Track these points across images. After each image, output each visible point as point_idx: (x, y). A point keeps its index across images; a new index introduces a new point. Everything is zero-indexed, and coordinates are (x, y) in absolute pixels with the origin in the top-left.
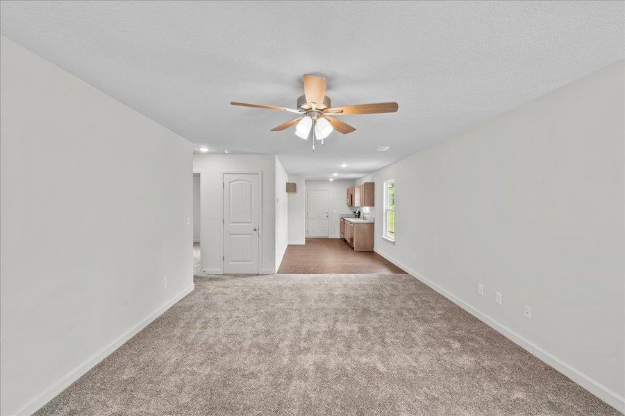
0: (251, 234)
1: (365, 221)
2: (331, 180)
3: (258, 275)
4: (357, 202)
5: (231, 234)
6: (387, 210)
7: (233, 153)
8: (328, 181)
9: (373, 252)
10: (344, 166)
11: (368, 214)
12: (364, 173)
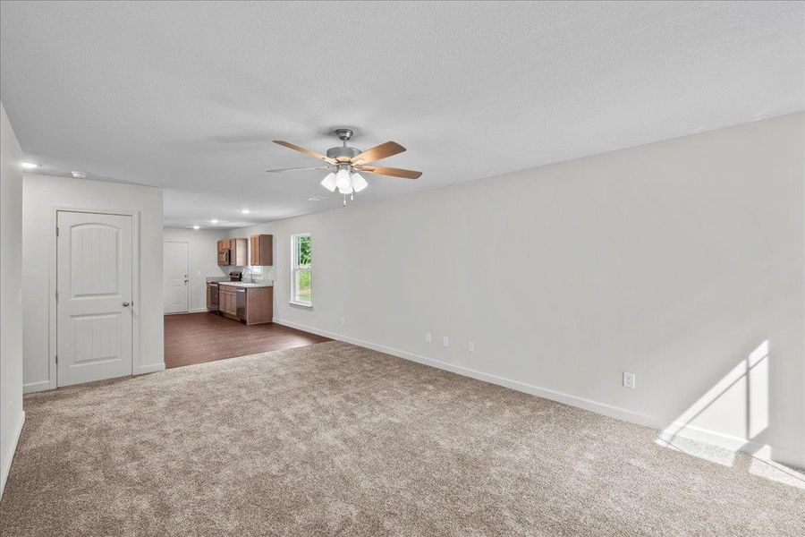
0: (120, 313)
1: (257, 285)
2: (197, 227)
3: (133, 377)
4: (239, 260)
5: (72, 316)
6: (295, 270)
7: (90, 177)
8: (191, 229)
9: (272, 323)
10: (246, 212)
11: (260, 275)
12: (254, 221)
